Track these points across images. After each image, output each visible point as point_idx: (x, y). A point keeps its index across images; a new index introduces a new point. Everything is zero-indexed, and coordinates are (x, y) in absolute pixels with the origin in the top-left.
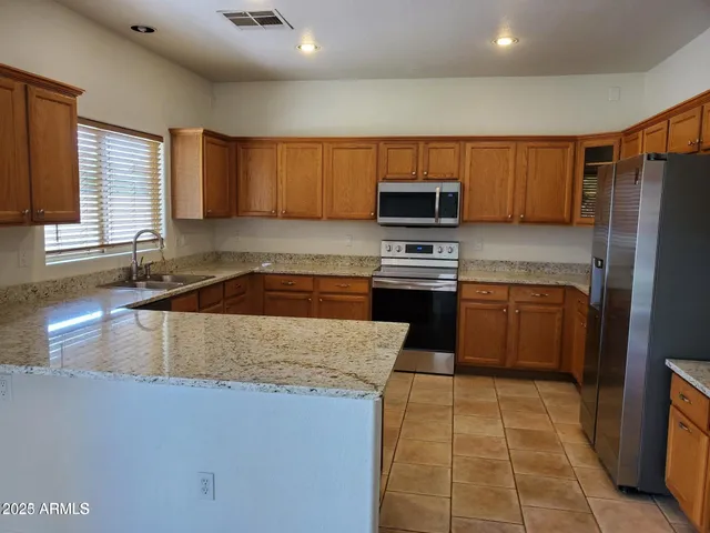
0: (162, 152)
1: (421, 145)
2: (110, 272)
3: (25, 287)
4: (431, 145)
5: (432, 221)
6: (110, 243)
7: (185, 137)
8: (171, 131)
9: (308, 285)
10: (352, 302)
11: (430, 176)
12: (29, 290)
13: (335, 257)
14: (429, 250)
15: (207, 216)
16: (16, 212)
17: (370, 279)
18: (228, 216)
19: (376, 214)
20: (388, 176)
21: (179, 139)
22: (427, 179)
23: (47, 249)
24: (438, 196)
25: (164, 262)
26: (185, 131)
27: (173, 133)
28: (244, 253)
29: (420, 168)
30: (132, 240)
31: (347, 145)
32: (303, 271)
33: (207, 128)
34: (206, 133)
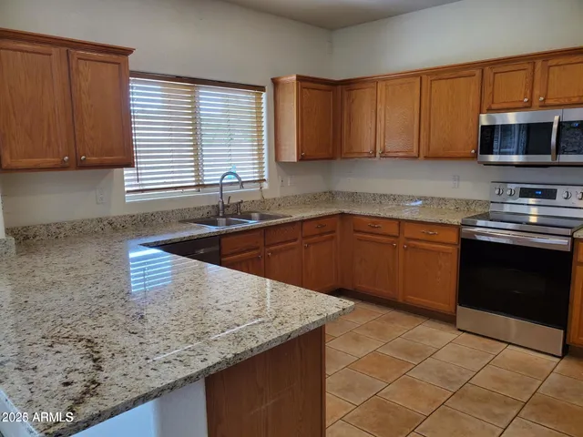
0: (264, 101)
1: (539, 64)
2: (199, 209)
3: (100, 220)
4: (551, 62)
5: (547, 159)
6: (205, 183)
7: (285, 84)
8: (273, 80)
9: (394, 230)
10: (438, 252)
11: (549, 102)
12: (105, 223)
13: (440, 199)
14: (550, 194)
15: (301, 158)
16: (56, 160)
17: (458, 228)
18: (332, 158)
19: (476, 152)
20: (494, 106)
21: (280, 86)
22: (544, 106)
23: (126, 189)
24: (555, 126)
25: (263, 201)
26: (285, 79)
27: (275, 82)
28: (353, 193)
29: (537, 92)
30: (218, 182)
31: (446, 75)
32: (389, 215)
33: (299, 74)
34: (300, 79)
